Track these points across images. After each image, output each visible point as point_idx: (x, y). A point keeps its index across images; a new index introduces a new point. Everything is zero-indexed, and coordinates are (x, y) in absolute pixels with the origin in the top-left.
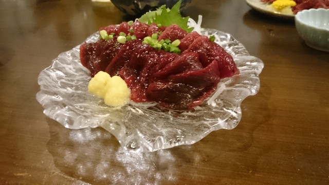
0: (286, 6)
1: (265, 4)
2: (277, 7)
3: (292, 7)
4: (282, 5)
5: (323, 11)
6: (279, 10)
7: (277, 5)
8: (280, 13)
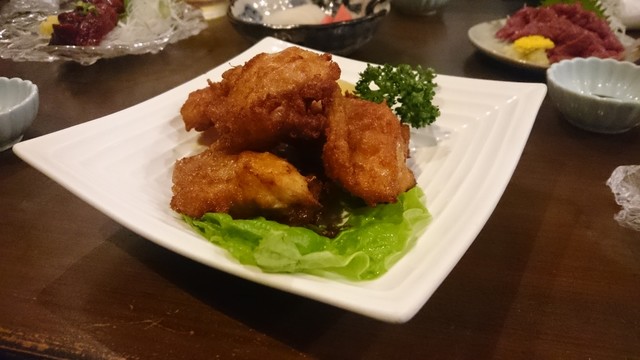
0: (537, 49)
1: (503, 42)
2: (521, 51)
3: (547, 50)
4: (529, 47)
5: (598, 63)
6: (525, 55)
7: (520, 47)
8: (524, 62)
